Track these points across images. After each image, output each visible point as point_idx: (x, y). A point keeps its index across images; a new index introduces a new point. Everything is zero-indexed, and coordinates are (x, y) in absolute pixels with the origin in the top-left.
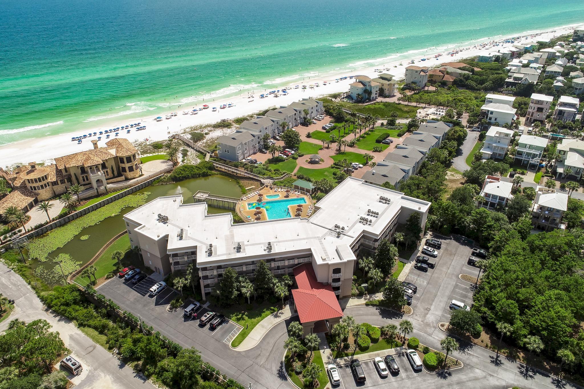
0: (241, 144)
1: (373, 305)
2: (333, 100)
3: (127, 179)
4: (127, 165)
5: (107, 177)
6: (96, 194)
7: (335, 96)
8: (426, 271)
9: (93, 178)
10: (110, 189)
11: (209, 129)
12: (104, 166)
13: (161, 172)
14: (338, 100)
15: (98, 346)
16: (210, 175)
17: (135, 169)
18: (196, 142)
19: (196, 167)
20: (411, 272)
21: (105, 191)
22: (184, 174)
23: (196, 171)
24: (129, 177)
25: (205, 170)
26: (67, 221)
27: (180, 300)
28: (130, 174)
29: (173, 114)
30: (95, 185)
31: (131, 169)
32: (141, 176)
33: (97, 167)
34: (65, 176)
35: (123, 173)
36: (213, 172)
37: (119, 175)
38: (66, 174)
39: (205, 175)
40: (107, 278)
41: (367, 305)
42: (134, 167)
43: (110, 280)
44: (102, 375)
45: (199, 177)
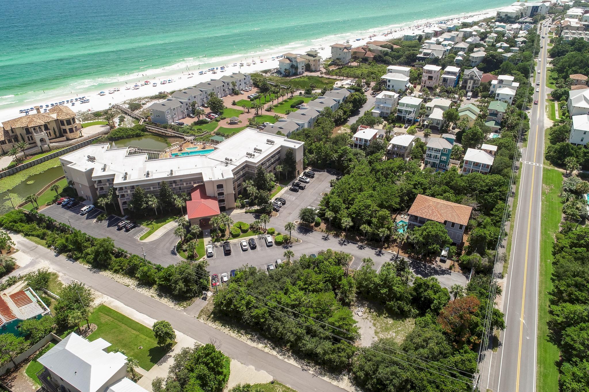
0: (170, 109)
1: (251, 213)
2: (264, 74)
3: (68, 139)
4: (67, 127)
5: (50, 137)
6: (40, 151)
7: (266, 72)
8: (298, 191)
9: (37, 137)
10: (53, 146)
11: (146, 100)
12: (46, 127)
13: (99, 134)
14: (269, 74)
15: (39, 246)
16: (143, 136)
17: (75, 131)
18: (133, 111)
19: (130, 129)
20: (286, 192)
21: (48, 149)
22: (120, 135)
23: (130, 133)
24: (70, 138)
25: (138, 131)
26: (15, 171)
27: (105, 215)
28: (70, 135)
29: (117, 90)
30: (39, 143)
31: (71, 131)
32: (81, 137)
33: (40, 128)
34: (12, 136)
35: (64, 134)
36: (145, 133)
37: (61, 136)
38: (13, 134)
39: (138, 136)
40: (48, 205)
41: (246, 213)
42: (74, 129)
43: (49, 206)
44: (42, 261)
45: (133, 137)
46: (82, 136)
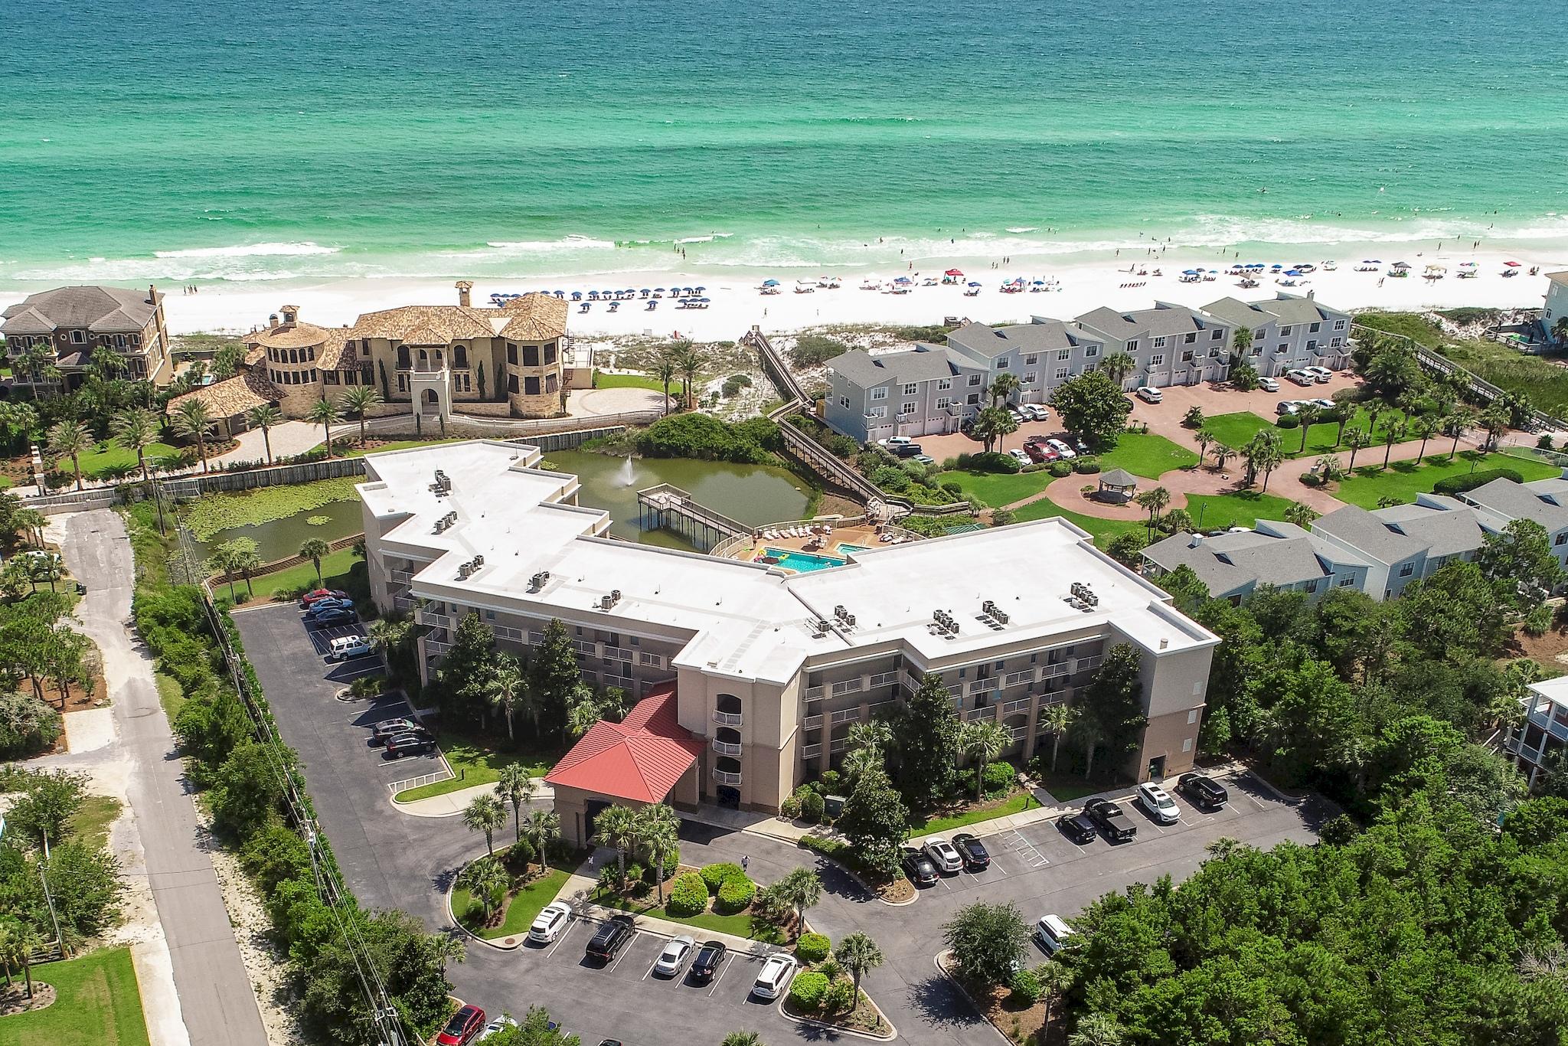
0: (892, 383)
3: (515, 414)
4: (523, 372)
5: (464, 394)
6: (415, 430)
9: (419, 381)
10: (455, 426)
12: (460, 358)
13: (620, 419)
16: (755, 462)
17: (543, 389)
18: (798, 366)
19: (727, 428)
21: (438, 430)
22: (679, 438)
23: (719, 440)
24: (524, 412)
25: (745, 443)
26: (311, 475)
28: (526, 402)
30: (417, 405)
31: (533, 386)
32: (559, 415)
33: (423, 355)
34: (359, 363)
35: (510, 394)
36: (772, 456)
37: (501, 397)
39: (740, 459)
42: (543, 383)
45: (720, 459)
46: (564, 415)
